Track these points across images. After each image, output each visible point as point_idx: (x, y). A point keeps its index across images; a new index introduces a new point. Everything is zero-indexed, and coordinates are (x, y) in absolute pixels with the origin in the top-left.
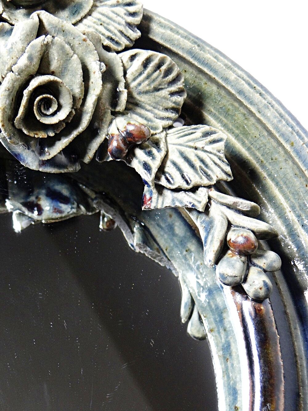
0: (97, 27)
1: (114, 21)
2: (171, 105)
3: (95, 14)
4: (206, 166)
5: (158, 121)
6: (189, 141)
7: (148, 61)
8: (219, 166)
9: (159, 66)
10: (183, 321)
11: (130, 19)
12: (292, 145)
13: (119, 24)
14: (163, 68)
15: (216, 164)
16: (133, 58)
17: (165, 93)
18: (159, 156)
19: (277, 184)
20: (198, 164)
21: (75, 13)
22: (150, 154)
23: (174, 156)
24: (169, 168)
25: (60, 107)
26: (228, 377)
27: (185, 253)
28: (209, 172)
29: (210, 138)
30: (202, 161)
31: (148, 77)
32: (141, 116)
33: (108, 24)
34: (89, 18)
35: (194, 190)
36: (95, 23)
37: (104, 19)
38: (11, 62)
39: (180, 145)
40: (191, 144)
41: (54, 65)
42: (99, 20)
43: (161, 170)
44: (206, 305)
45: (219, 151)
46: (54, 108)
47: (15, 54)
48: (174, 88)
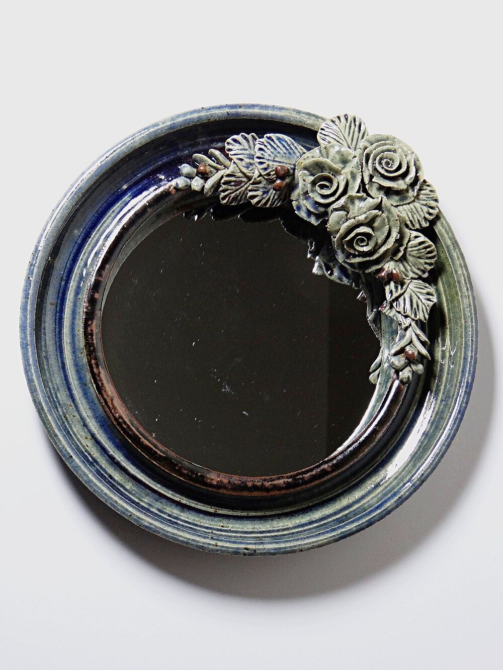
0: (408, 212)
1: (418, 213)
2: (422, 268)
3: (411, 205)
4: (418, 309)
5: (411, 273)
6: (419, 292)
7: (423, 243)
8: (424, 313)
9: (426, 248)
10: (370, 371)
11: (427, 216)
12: (466, 322)
13: (420, 216)
14: (428, 249)
15: (423, 311)
16: (416, 237)
17: (422, 261)
18: (400, 291)
19: (450, 335)
20: (415, 306)
21: (401, 200)
22: (396, 288)
23: (407, 296)
24: (401, 300)
25: (367, 245)
26: (374, 410)
27: (391, 338)
28: (418, 313)
29: (428, 297)
30: (418, 306)
31: (418, 250)
32: (404, 266)
33: (414, 214)
34: (407, 205)
35: (406, 317)
36: (408, 209)
37: (414, 210)
38: (357, 215)
39: (413, 292)
40: (418, 294)
41: (376, 224)
42: (412, 209)
43: (397, 299)
44: (385, 370)
45: (428, 306)
46: (365, 244)
47: (361, 212)
48: (428, 261)
